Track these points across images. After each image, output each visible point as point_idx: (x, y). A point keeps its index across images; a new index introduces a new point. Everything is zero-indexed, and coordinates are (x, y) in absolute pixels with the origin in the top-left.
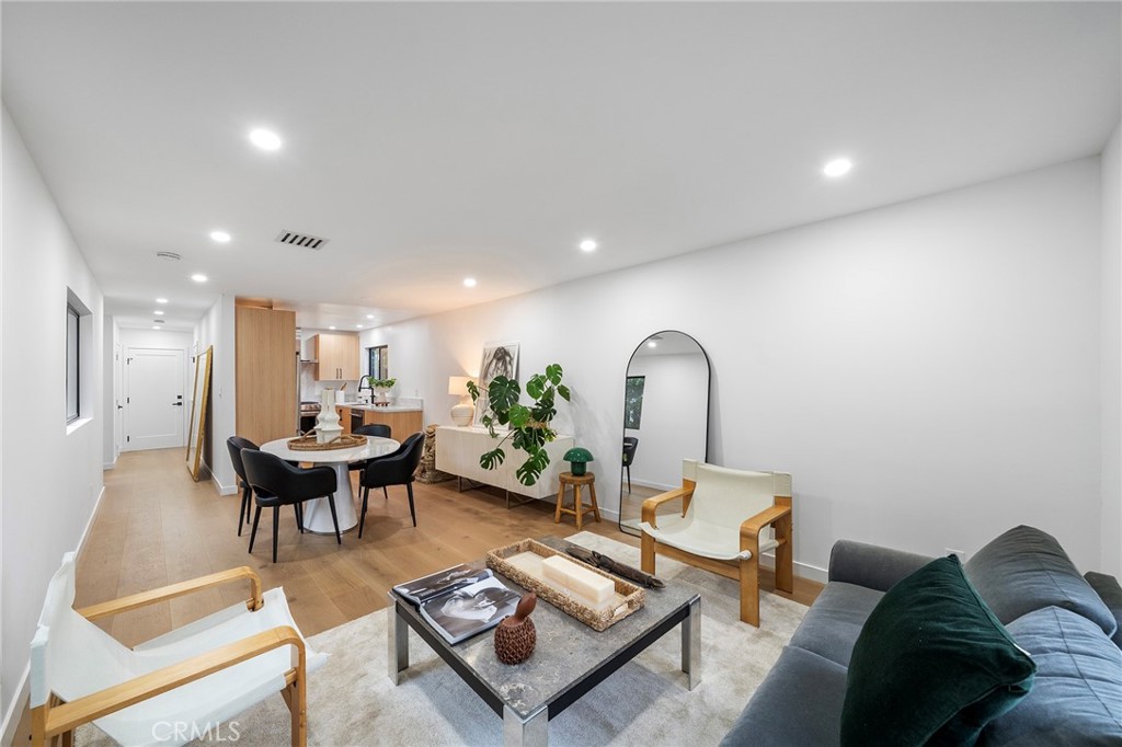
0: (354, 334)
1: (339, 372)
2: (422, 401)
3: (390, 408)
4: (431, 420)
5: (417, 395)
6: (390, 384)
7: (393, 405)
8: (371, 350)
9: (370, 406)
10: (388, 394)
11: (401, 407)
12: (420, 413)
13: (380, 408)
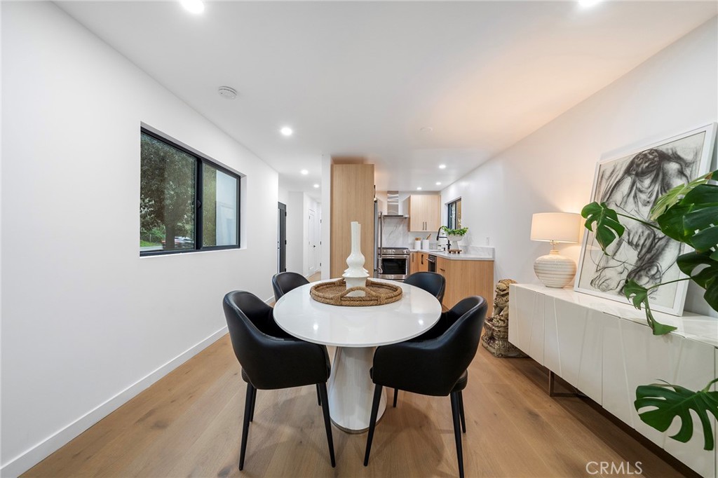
0: (437, 193)
1: (425, 225)
2: (494, 249)
3: (462, 256)
4: (504, 272)
5: (488, 244)
6: (462, 232)
7: (465, 253)
8: (450, 205)
9: (446, 254)
10: (460, 243)
11: (472, 255)
12: (491, 263)
13: (452, 256)
